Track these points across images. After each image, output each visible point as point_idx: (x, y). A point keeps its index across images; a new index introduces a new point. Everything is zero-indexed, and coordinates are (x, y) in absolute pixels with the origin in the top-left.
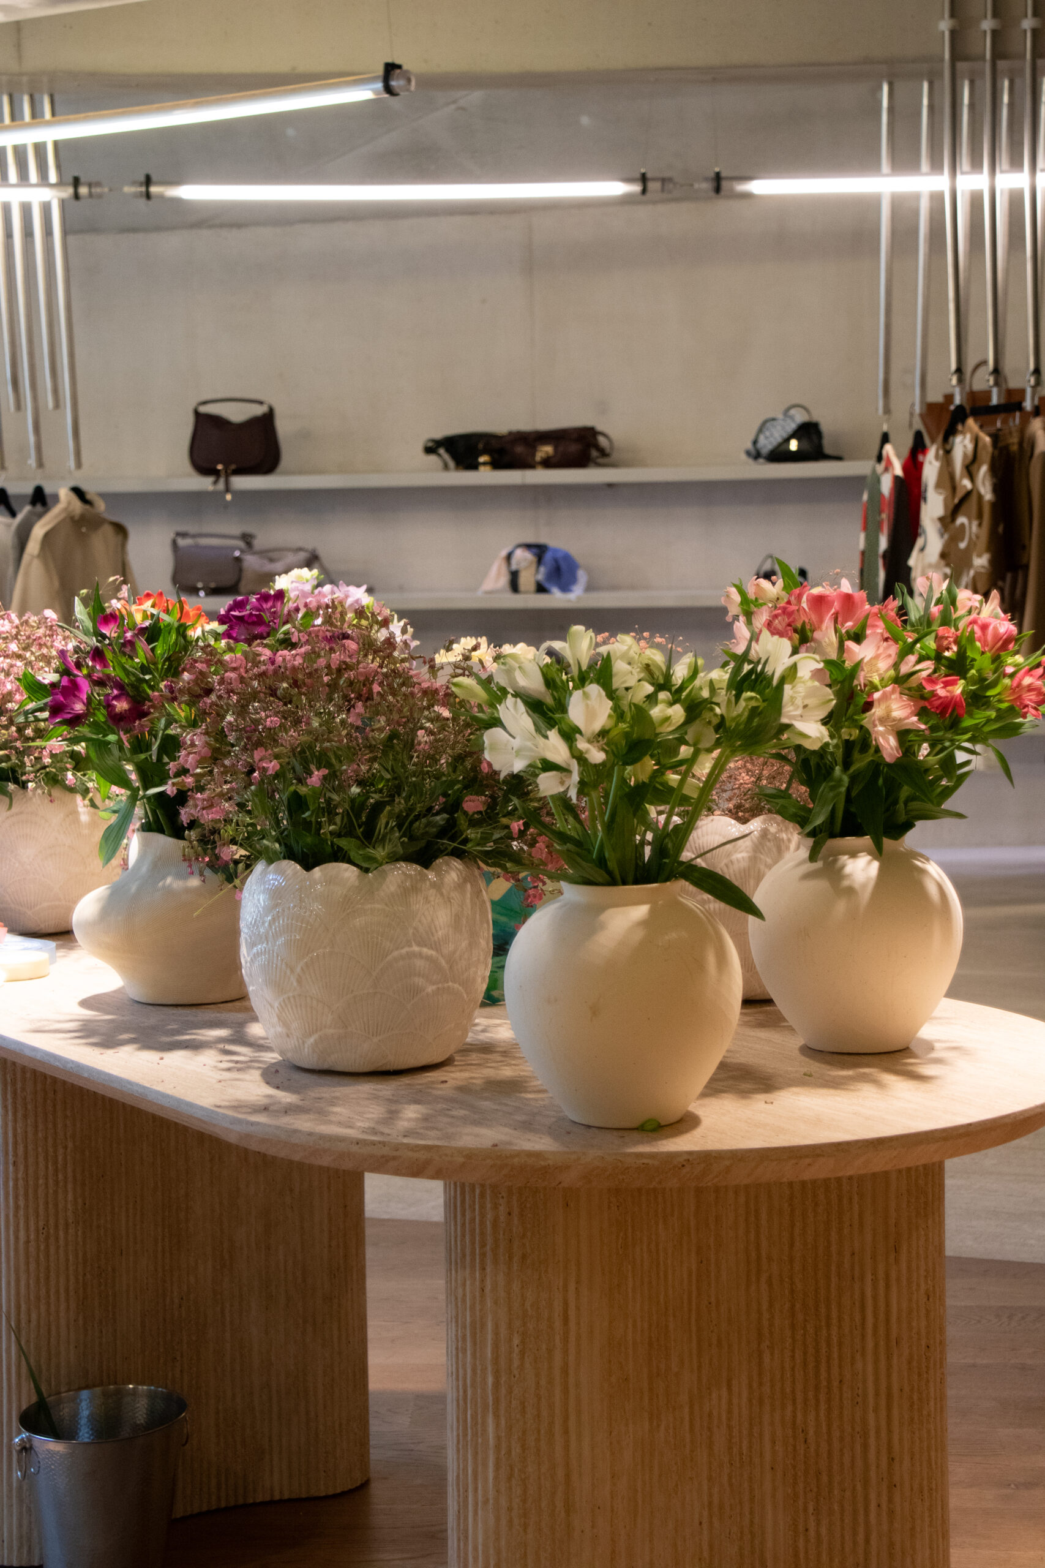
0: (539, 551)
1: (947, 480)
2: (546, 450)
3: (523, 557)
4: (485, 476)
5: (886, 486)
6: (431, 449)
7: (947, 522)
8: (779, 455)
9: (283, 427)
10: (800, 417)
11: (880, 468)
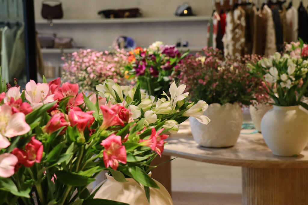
0: (125, 38)
1: (233, 21)
2: (127, 14)
3: (121, 40)
4: (112, 20)
5: (215, 22)
6: (100, 13)
7: (233, 31)
8: (182, 15)
9: (64, 7)
10: (187, 6)
11: (213, 18)
